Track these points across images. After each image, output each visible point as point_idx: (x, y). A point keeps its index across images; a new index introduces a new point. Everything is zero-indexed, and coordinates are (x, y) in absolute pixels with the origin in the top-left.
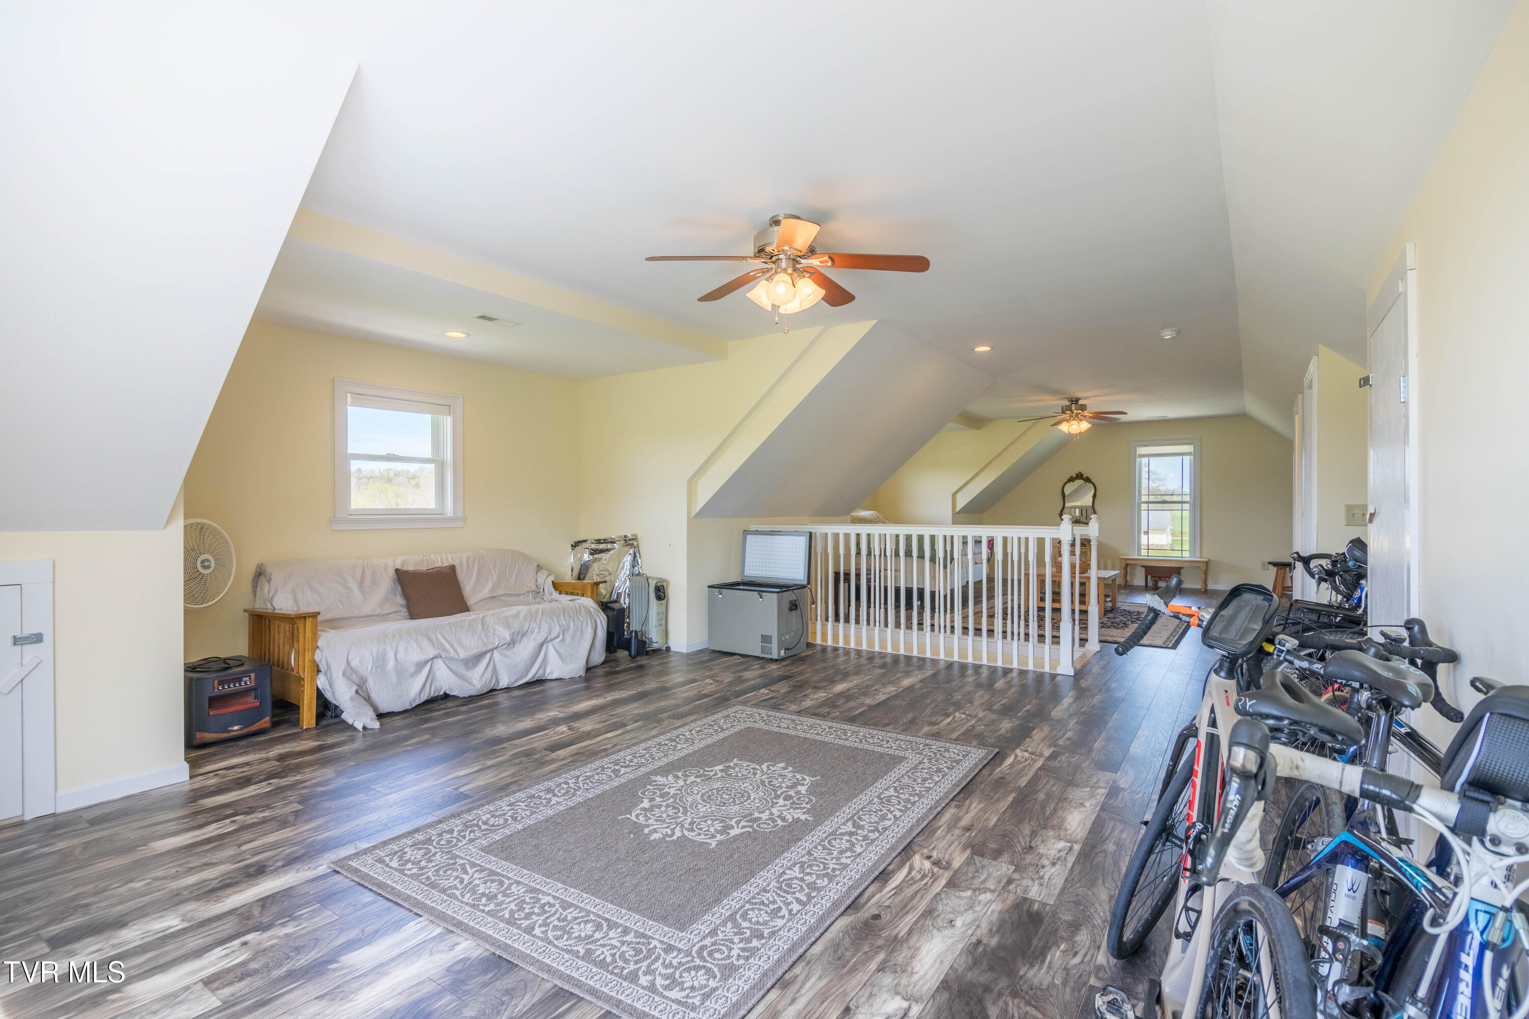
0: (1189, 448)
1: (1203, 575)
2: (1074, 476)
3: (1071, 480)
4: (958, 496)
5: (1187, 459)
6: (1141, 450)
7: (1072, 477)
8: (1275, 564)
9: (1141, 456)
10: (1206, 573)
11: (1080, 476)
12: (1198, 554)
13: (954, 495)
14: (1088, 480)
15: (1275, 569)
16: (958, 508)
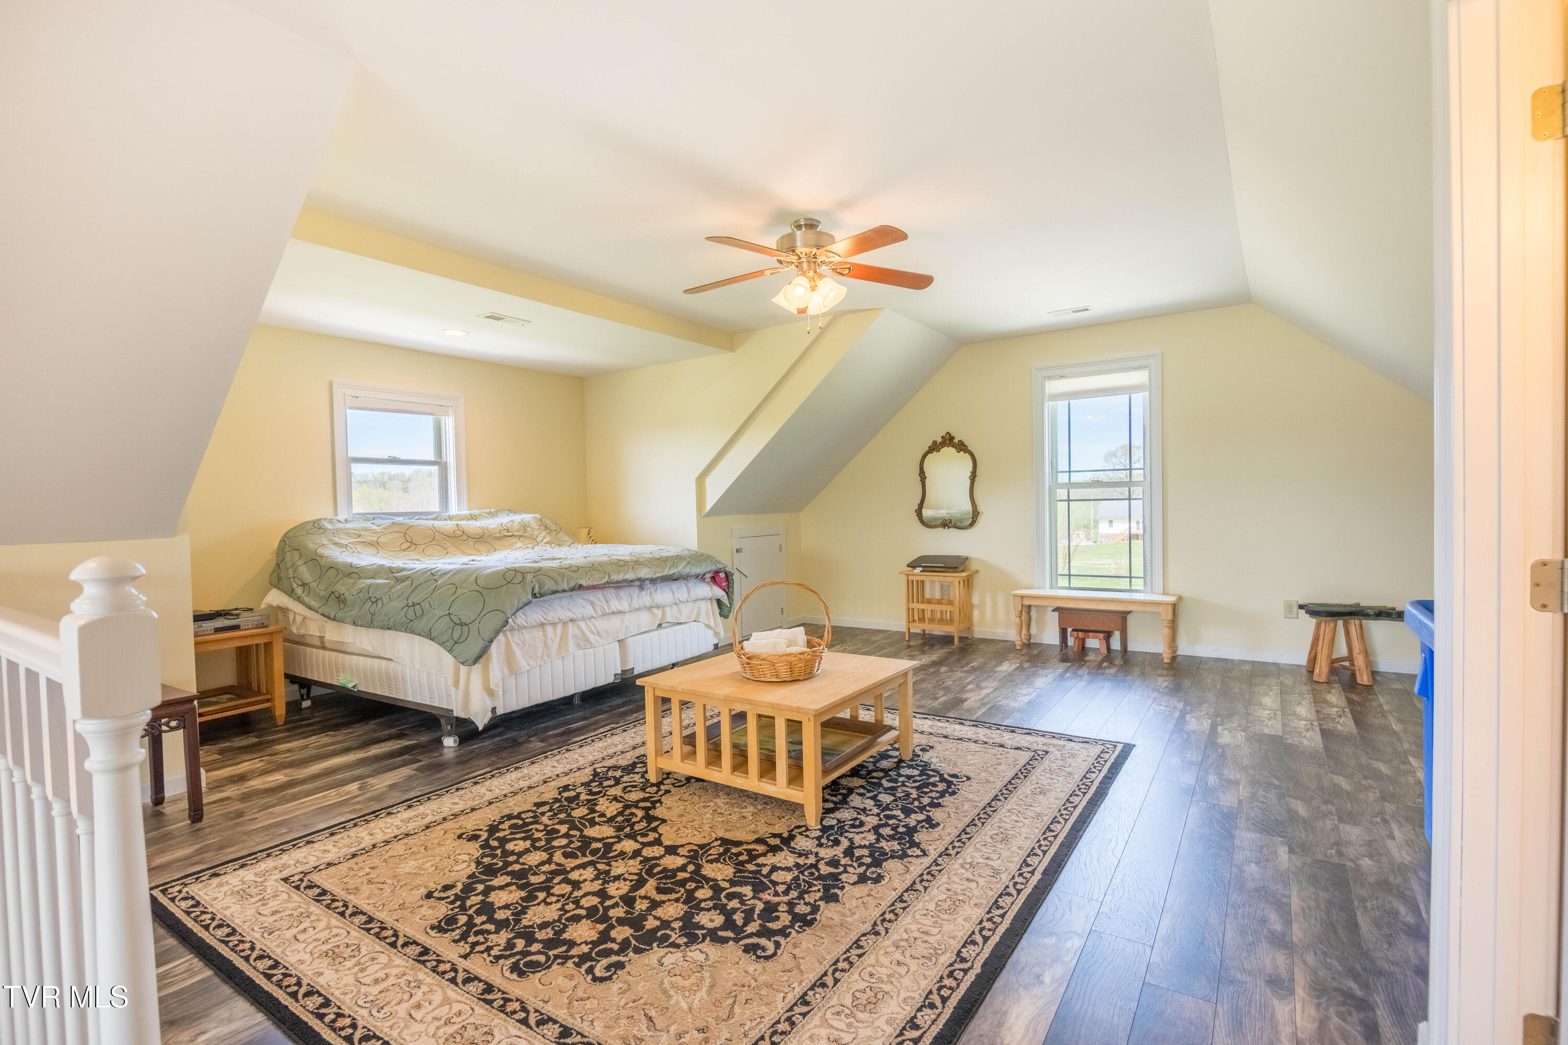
0: (1140, 377)
1: (1166, 631)
2: (939, 440)
3: (934, 448)
4: (709, 481)
5: (1140, 399)
6: (1054, 386)
7: (935, 442)
8: (1314, 611)
9: (1055, 397)
10: (1173, 625)
11: (947, 440)
12: (1159, 586)
13: (701, 479)
14: (961, 447)
15: (1313, 621)
16: (710, 503)
